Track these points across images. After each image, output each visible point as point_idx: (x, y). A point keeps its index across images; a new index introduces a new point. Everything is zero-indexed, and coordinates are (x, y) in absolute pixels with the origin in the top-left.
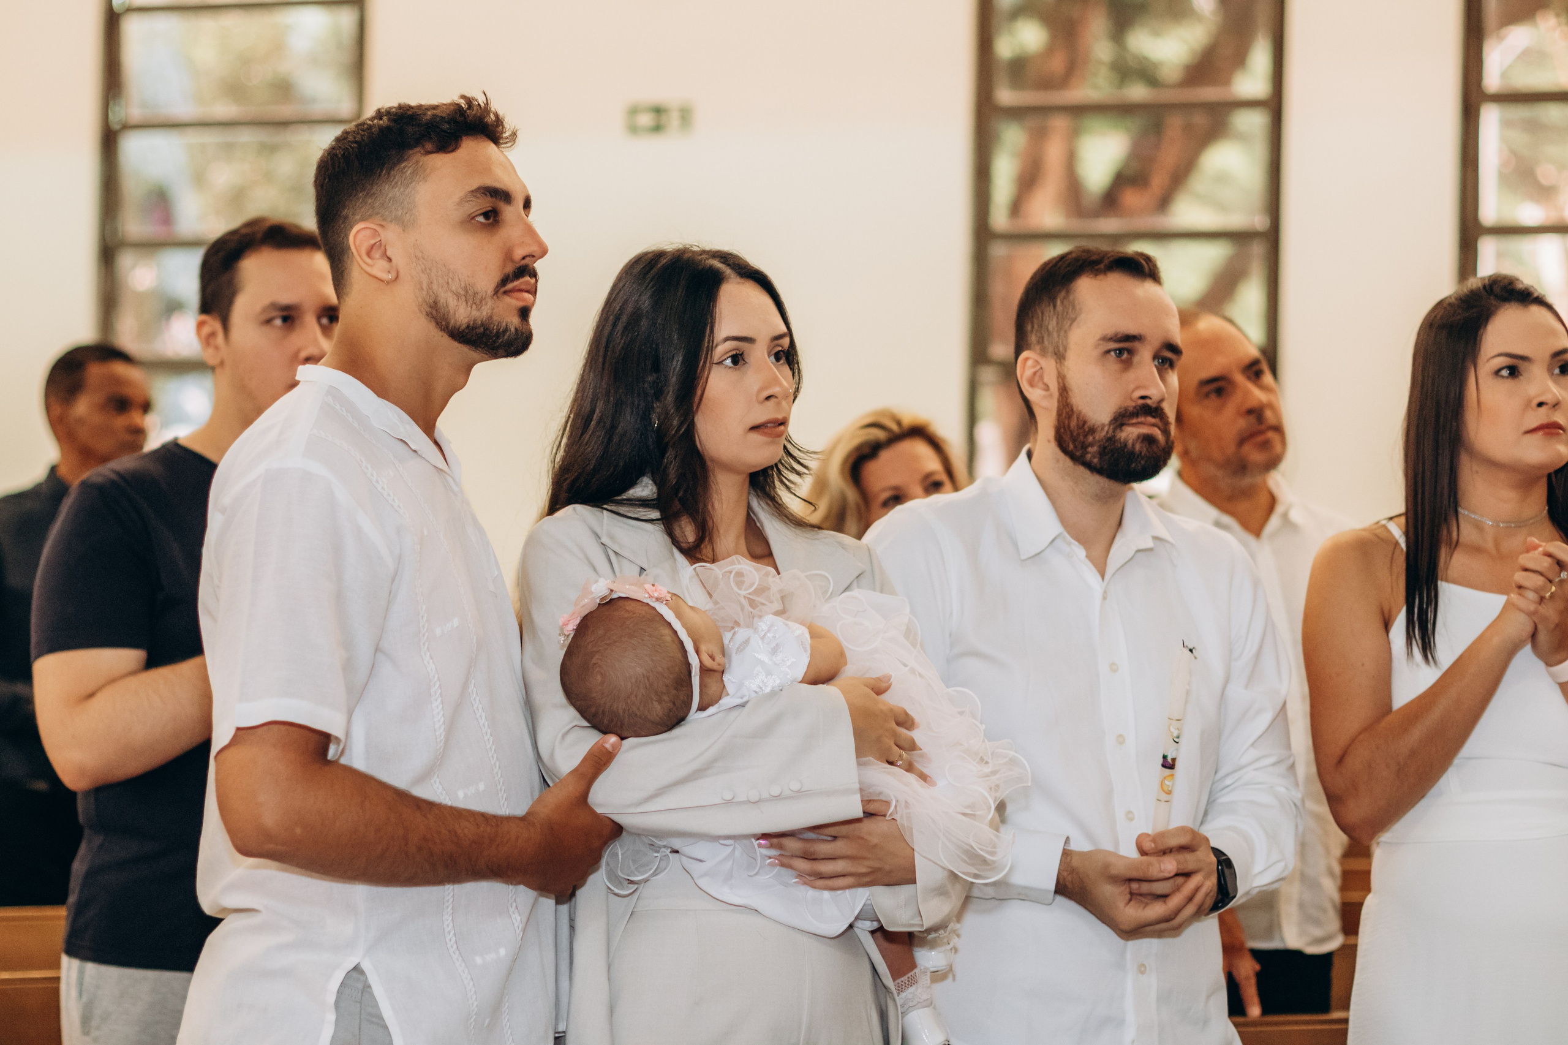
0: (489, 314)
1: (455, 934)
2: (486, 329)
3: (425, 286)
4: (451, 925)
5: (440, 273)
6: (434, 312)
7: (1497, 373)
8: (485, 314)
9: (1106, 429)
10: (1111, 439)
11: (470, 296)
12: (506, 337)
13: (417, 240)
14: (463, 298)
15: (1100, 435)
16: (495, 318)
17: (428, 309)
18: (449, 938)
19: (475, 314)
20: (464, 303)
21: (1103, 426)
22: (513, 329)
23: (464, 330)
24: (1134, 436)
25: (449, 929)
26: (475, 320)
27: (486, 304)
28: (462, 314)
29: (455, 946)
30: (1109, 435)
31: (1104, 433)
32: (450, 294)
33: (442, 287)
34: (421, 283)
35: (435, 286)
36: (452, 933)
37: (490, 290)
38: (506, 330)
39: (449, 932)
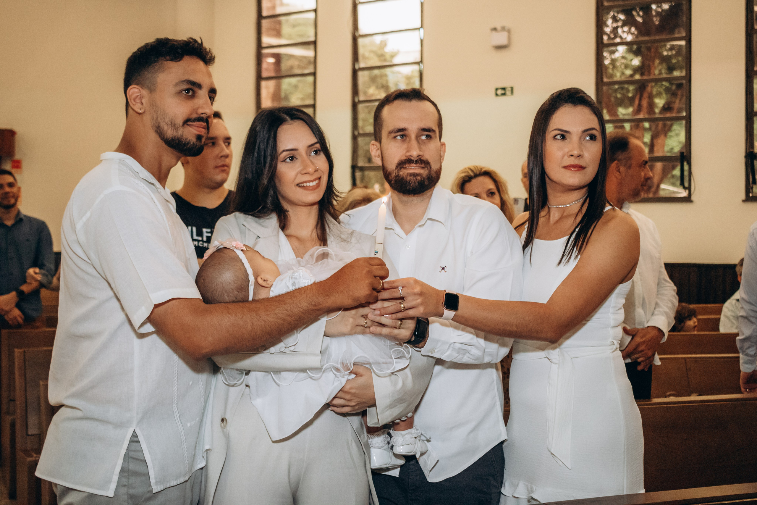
0: (181, 134)
1: (178, 413)
2: (179, 141)
3: (155, 119)
4: (176, 409)
5: (161, 113)
6: (158, 131)
7: (554, 137)
8: (179, 134)
9: (395, 172)
10: (397, 176)
11: (173, 125)
12: (188, 146)
13: (154, 98)
14: (170, 126)
15: (394, 175)
16: (184, 136)
17: (156, 129)
18: (176, 415)
19: (175, 134)
20: (170, 128)
21: (393, 170)
22: (192, 143)
23: (170, 141)
24: (406, 174)
25: (176, 411)
26: (175, 137)
27: (180, 129)
28: (170, 133)
29: (179, 419)
30: (397, 174)
31: (394, 174)
32: (164, 123)
33: (162, 120)
34: (153, 117)
35: (159, 119)
36: (177, 412)
37: (181, 124)
38: (188, 143)
39: (176, 412)
